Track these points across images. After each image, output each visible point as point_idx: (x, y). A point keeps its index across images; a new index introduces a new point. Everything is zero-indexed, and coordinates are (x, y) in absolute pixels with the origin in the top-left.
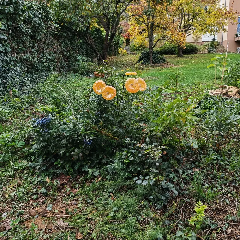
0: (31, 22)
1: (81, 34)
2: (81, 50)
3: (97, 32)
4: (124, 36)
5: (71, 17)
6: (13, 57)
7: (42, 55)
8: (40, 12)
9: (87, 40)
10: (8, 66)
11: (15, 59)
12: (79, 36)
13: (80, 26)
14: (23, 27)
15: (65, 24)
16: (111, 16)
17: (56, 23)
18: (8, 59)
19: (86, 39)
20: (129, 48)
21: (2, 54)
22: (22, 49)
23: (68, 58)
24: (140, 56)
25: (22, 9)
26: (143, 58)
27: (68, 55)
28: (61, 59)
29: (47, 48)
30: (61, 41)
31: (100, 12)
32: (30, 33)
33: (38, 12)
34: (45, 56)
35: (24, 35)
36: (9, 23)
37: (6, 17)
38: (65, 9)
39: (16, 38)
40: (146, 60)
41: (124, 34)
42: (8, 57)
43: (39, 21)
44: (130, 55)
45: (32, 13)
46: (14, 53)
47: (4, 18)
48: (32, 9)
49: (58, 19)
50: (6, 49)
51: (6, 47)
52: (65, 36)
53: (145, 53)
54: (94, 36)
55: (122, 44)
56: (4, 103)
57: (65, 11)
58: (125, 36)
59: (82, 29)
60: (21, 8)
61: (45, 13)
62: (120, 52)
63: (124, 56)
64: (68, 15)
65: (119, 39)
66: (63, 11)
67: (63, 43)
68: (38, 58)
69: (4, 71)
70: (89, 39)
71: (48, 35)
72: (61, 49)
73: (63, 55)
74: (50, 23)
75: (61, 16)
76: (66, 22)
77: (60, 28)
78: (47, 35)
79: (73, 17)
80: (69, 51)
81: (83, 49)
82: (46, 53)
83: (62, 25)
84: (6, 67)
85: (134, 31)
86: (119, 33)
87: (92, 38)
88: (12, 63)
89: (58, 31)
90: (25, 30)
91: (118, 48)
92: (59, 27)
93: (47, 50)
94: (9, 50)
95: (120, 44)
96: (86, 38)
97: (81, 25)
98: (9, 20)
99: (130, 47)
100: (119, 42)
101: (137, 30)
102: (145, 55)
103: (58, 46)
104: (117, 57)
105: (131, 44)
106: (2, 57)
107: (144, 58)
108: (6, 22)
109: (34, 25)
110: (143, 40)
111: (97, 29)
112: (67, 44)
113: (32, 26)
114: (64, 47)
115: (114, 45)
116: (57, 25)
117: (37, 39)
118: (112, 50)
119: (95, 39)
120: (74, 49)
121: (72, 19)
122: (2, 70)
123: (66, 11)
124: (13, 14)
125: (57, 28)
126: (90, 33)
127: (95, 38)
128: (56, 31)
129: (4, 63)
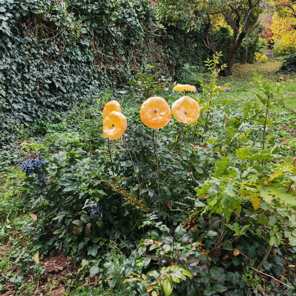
0: (124, 23)
1: (198, 36)
2: (196, 57)
3: (223, 32)
4: (266, 37)
5: (180, 14)
6: (98, 68)
7: (139, 65)
8: (138, 10)
9: (205, 44)
10: (90, 79)
11: (100, 71)
12: (194, 39)
13: (192, 25)
14: (113, 30)
15: (173, 24)
16: (237, 7)
17: (161, 23)
18: (90, 70)
20: (272, 53)
21: (84, 65)
22: (109, 58)
23: (176, 68)
24: (284, 63)
25: (110, 7)
26: (288, 65)
27: (174, 65)
28: (166, 70)
29: (146, 55)
30: (167, 46)
31: (221, 4)
32: (122, 38)
33: (134, 10)
34: (142, 66)
35: (114, 40)
36: (93, 26)
37: (89, 18)
38: (174, 4)
40: (292, 67)
41: (266, 34)
42: (90, 68)
43: (135, 21)
44: (272, 62)
45: (127, 12)
46: (100, 63)
47: (88, 19)
48: (127, 7)
49: (164, 18)
50: (88, 58)
51: (88, 56)
52: (171, 39)
53: (292, 58)
54: (217, 38)
55: (262, 47)
56: (73, 125)
57: (173, 7)
58: (268, 37)
59: (194, 29)
60: (108, 6)
61: (145, 11)
62: (257, 59)
63: (262, 64)
64: (177, 11)
65: (256, 41)
66: (170, 7)
67: (169, 49)
68: (133, 69)
69: (84, 85)
70: (208, 42)
71: (149, 40)
72: (166, 57)
73: (168, 65)
74: (153, 24)
75: (168, 14)
76: (174, 21)
78: (147, 40)
79: (183, 14)
80: (177, 59)
81: (198, 56)
82: (144, 63)
83: (169, 25)
84: (87, 80)
85: (279, 28)
86: (258, 33)
87: (214, 41)
88: (96, 75)
90: (115, 34)
91: (254, 53)
92: (165, 29)
93: (146, 59)
94: (92, 59)
95: (259, 48)
96: (204, 42)
97: (193, 23)
98: (94, 22)
99: (274, 51)
100: (256, 45)
101: (282, 27)
102: (291, 61)
103: (163, 54)
104: (251, 65)
105: (275, 47)
106: (82, 68)
107: (290, 66)
108: (89, 24)
109: (128, 28)
110: (291, 39)
111: (223, 29)
112: (174, 50)
113: (127, 28)
114: (170, 54)
115: (248, 49)
116: (161, 26)
117: (132, 44)
118: (244, 56)
120: (186, 56)
121: (182, 17)
122: (81, 84)
123: (175, 7)
124: (98, 14)
125: (162, 30)
126: (211, 35)
128: (161, 33)
129: (85, 75)
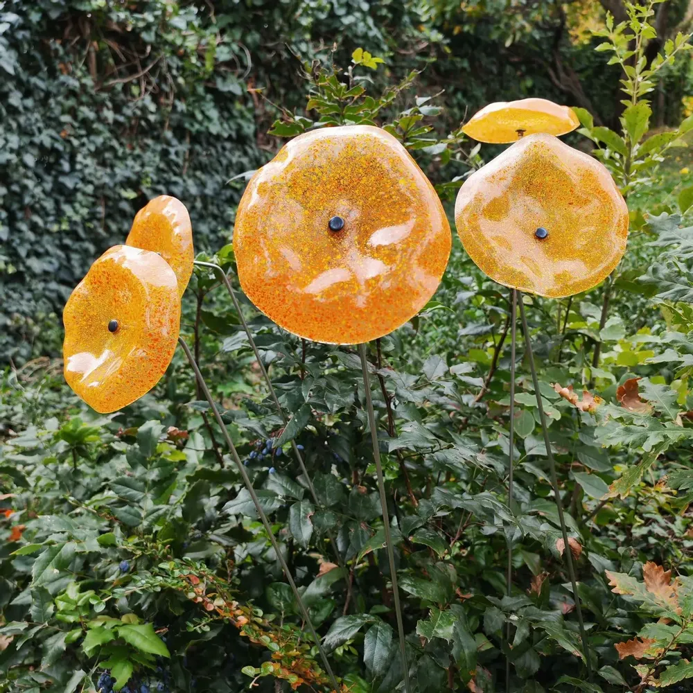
0: (335, 31)
1: (533, 59)
9: (554, 79)
12: (523, 69)
13: (517, 25)
14: (305, 50)
15: (466, 28)
17: (435, 27)
19: (547, 76)
21: (228, 145)
30: (453, 87)
36: (249, 40)
37: (238, 21)
39: (282, 91)
42: (246, 153)
43: (362, 24)
47: (235, 23)
49: (443, 14)
50: (240, 128)
51: (240, 121)
52: (463, 69)
54: (585, 63)
59: (524, 35)
65: (686, 68)
67: (459, 96)
70: (562, 75)
74: (412, 31)
76: (470, 20)
77: (448, 45)
83: (455, 33)
87: (576, 71)
89: (442, 55)
91: (680, 98)
92: (445, 42)
94: (249, 129)
96: (551, 73)
97: (520, 21)
98: (250, 31)
106: (225, 156)
115: (665, 88)
116: (436, 36)
119: (590, 72)
121: (489, 7)
124: (262, 8)
125: (436, 45)
126: (568, 55)
127: (587, 68)
